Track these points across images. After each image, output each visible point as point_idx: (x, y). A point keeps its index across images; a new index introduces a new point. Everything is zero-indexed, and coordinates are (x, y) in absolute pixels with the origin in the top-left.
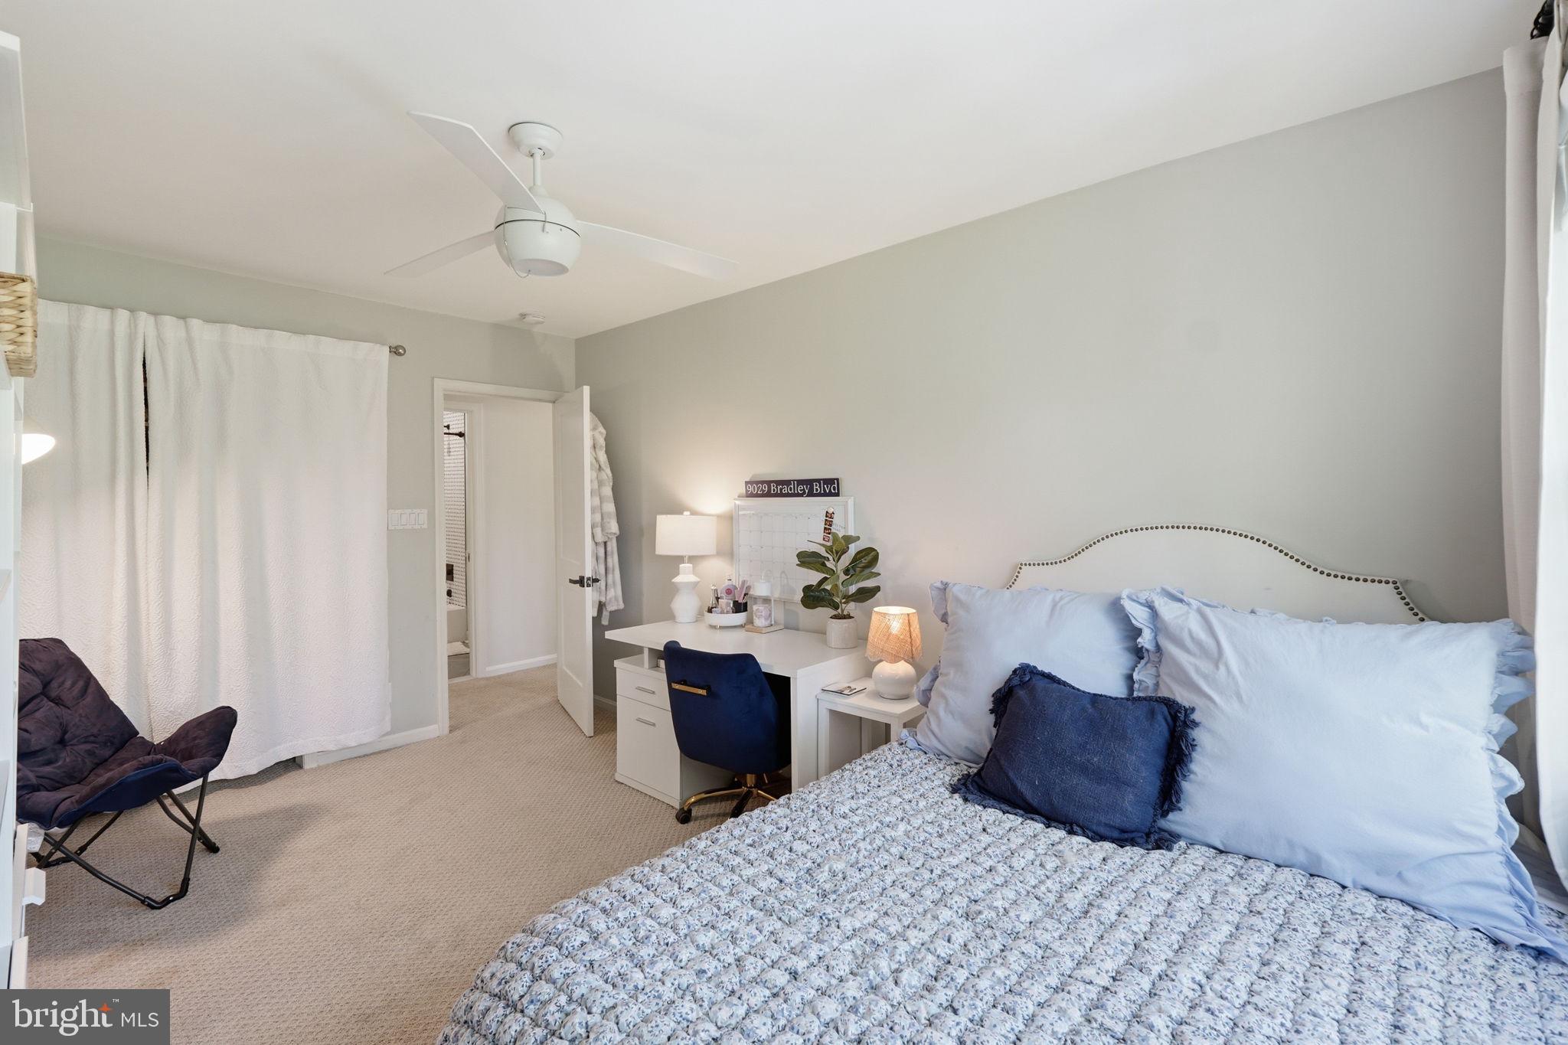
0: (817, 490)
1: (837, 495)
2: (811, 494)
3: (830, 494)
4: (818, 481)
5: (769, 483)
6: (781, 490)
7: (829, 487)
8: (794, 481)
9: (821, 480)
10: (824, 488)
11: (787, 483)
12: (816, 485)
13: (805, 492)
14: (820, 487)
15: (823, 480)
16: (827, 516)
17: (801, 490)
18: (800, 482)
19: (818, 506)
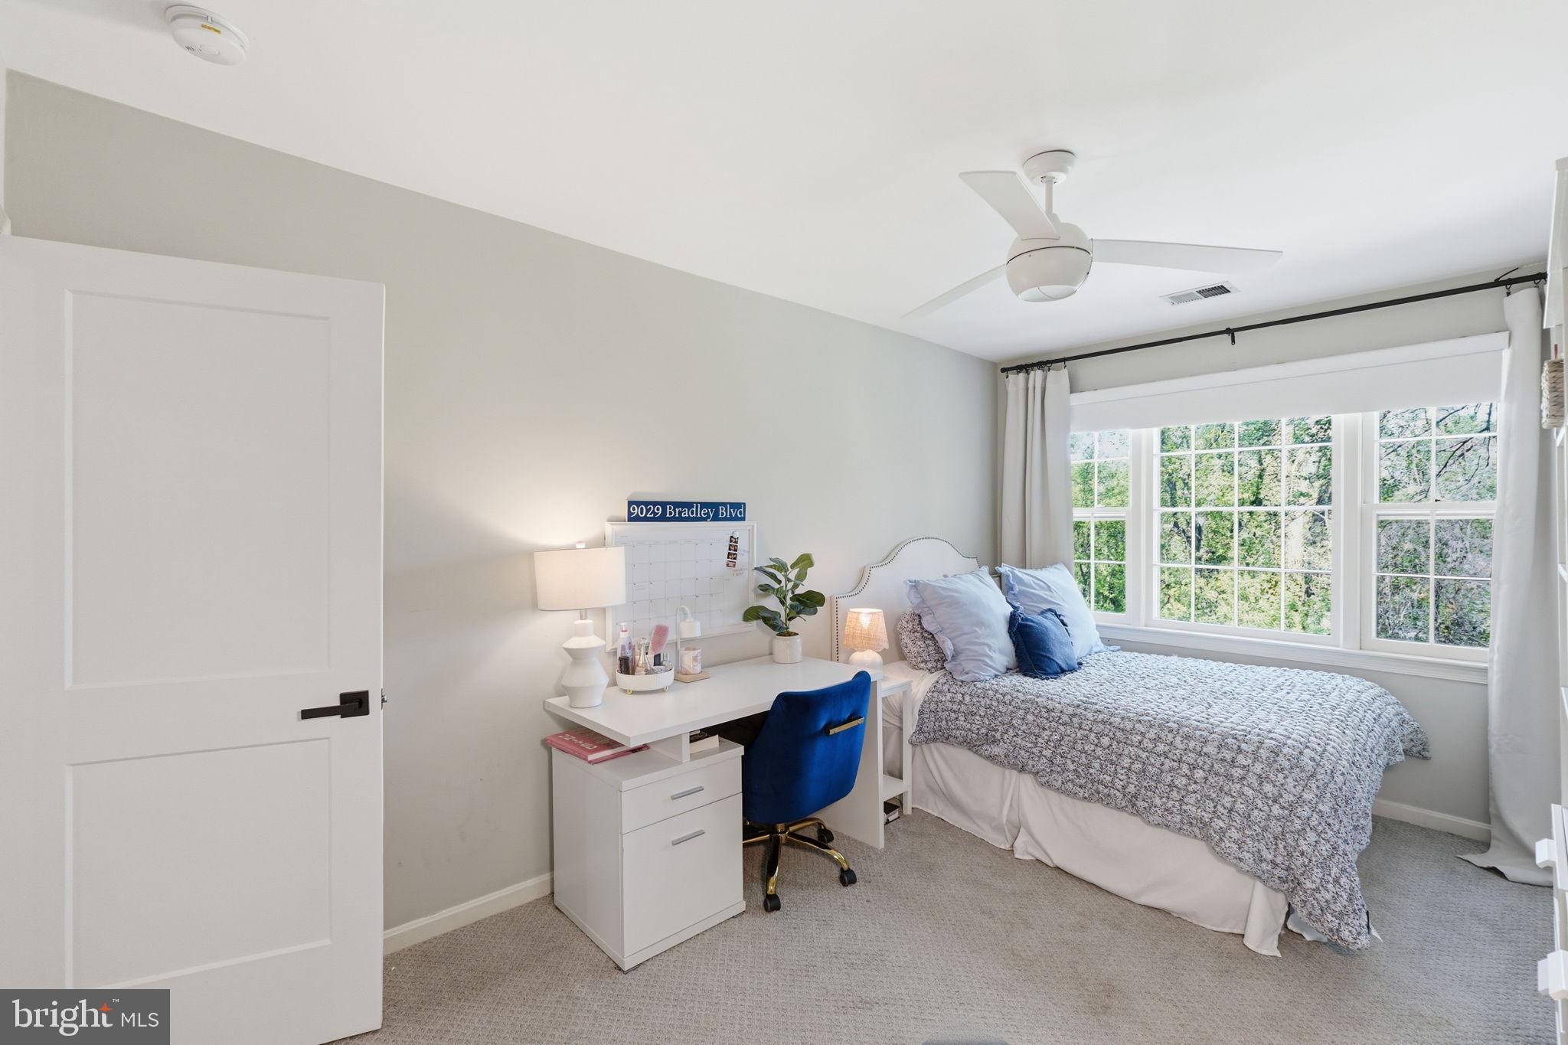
0: (723, 514)
1: (743, 519)
2: (716, 518)
3: (736, 519)
4: (724, 504)
5: (664, 504)
6: (680, 513)
7: (735, 511)
8: (697, 503)
9: (728, 503)
10: (730, 512)
11: (689, 505)
12: (722, 509)
13: (709, 517)
14: (726, 511)
15: (730, 504)
16: (731, 541)
17: (704, 514)
18: (704, 505)
19: (721, 531)
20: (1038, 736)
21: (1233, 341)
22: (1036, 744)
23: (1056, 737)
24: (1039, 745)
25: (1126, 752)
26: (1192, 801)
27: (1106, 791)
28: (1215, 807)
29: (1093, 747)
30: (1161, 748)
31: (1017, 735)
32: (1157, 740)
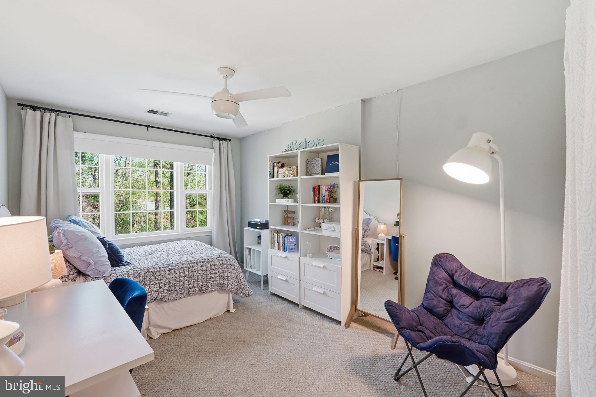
20: (160, 284)
21: (148, 130)
22: (160, 287)
23: (168, 281)
24: (162, 286)
25: (195, 274)
26: (218, 279)
27: (192, 290)
28: (224, 278)
29: (183, 278)
30: (204, 268)
31: (150, 287)
32: (202, 266)
